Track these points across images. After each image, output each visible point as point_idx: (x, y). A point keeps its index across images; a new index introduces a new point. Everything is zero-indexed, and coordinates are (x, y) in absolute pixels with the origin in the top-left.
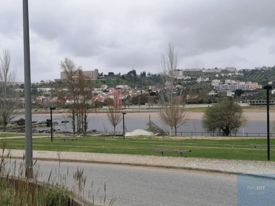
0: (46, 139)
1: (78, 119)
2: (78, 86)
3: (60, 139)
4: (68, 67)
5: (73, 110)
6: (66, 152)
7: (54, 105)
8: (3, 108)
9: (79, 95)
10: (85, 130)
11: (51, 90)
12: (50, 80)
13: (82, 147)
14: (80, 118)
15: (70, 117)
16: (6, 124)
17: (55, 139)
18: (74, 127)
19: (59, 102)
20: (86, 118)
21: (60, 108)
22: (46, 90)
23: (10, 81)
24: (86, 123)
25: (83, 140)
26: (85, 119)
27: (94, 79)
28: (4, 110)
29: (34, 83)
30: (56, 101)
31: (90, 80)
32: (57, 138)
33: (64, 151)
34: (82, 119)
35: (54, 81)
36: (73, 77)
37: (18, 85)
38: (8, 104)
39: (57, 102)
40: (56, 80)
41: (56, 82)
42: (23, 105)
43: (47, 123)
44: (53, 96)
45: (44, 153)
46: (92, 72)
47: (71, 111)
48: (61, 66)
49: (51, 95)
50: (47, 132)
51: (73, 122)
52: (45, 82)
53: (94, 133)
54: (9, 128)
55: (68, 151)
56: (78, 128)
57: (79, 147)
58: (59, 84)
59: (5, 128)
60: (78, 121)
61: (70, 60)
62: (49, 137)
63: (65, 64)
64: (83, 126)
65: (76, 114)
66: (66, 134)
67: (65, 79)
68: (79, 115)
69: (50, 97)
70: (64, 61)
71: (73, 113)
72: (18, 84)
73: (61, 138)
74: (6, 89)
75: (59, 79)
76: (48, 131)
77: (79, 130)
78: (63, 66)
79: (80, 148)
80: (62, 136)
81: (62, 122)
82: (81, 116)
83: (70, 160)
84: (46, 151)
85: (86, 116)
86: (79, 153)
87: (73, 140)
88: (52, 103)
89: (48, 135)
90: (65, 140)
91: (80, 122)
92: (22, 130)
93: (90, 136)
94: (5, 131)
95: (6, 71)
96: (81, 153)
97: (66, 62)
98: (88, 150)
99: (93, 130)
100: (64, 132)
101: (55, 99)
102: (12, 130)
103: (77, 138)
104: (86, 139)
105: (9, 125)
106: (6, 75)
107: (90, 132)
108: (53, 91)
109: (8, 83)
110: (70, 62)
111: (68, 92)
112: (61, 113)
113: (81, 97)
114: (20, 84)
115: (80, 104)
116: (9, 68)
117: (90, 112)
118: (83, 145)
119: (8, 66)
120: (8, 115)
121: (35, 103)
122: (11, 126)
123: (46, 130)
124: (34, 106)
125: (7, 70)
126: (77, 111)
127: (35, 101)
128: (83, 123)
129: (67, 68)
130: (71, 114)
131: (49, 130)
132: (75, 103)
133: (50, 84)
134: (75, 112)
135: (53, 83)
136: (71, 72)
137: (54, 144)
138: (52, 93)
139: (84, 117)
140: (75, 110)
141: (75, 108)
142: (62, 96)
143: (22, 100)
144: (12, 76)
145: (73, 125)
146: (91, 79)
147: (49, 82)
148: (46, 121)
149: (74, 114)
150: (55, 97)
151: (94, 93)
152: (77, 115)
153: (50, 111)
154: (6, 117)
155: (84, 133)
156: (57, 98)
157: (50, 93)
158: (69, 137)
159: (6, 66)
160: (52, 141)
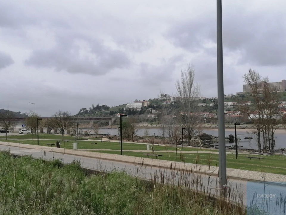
0: (230, 155)
1: (264, 135)
2: (263, 99)
3: (245, 157)
4: (253, 79)
5: (258, 126)
6: (254, 172)
7: (237, 120)
8: (188, 122)
9: (264, 109)
10: (273, 149)
11: (233, 104)
12: (232, 94)
13: (272, 167)
14: (266, 135)
15: (254, 133)
16: (190, 138)
17: (240, 157)
18: (260, 144)
19: (242, 116)
20: (274, 135)
21: (242, 123)
22: (228, 104)
23: (194, 97)
24: (273, 141)
25: (271, 159)
26: (272, 136)
27: (282, 91)
28: (188, 125)
29: (216, 97)
30: (238, 116)
31: (276, 92)
32: (242, 156)
33: (252, 170)
34: (269, 135)
35: (236, 95)
36: (258, 90)
37: (200, 100)
38: (192, 119)
39: (240, 117)
40: (238, 94)
41: (239, 96)
42: (205, 120)
43: (229, 139)
44: (235, 111)
45: (232, 170)
46: (278, 83)
47: (256, 127)
48: (244, 79)
49: (234, 110)
50: (229, 149)
51: (258, 139)
52: (227, 96)
53: (283, 152)
54: (193, 142)
55: (256, 171)
56: (264, 146)
57: (268, 167)
58: (241, 98)
59: (189, 143)
60: (264, 139)
61: (255, 71)
62: (232, 154)
63: (249, 77)
64: (269, 143)
65: (261, 130)
66: (251, 151)
67: (248, 92)
68: (264, 131)
69: (233, 112)
70: (248, 73)
71: (259, 129)
72: (201, 98)
73: (247, 156)
74: (190, 104)
75: (241, 93)
76: (230, 147)
77: (265, 147)
78: (247, 78)
79: (270, 168)
80: (247, 154)
81: (245, 138)
82: (267, 132)
83: (260, 181)
84: (233, 169)
85: (273, 133)
86: (269, 174)
87: (260, 159)
88: (234, 118)
89: (232, 152)
90: (250, 158)
91: (266, 139)
92: (204, 145)
93: (278, 155)
94: (189, 146)
95: (190, 87)
96: (272, 174)
97: (250, 74)
98: (278, 171)
99: (282, 149)
100: (248, 149)
101: (238, 114)
102: (196, 145)
103: (264, 157)
104: (275, 159)
105: (193, 139)
106: (190, 91)
107: (278, 151)
108: (235, 105)
109: (192, 98)
110: (255, 74)
111: (251, 106)
112: (244, 128)
113: (267, 111)
114: (202, 99)
115: (266, 120)
116: (193, 83)
117: (278, 128)
118: (272, 165)
119: (192, 82)
120: (192, 130)
121: (216, 118)
122: (195, 141)
123: (228, 146)
124: (216, 121)
125: (191, 85)
126: (263, 127)
127: (217, 116)
128: (269, 140)
129: (251, 81)
130: (256, 130)
131: (232, 146)
132: (260, 118)
133: (232, 98)
134: (261, 128)
135: (235, 97)
136: (256, 84)
137: (239, 161)
138: (234, 107)
139: (271, 133)
140: (261, 126)
141: (260, 123)
142: (245, 110)
143: (204, 115)
144: (196, 91)
145: (258, 142)
146: (278, 91)
147: (230, 96)
148: (228, 137)
149: (259, 131)
150: (237, 112)
151: (281, 106)
152: (263, 131)
153: (234, 126)
154: (191, 131)
155: (270, 152)
156: (239, 112)
157: (232, 107)
158: (254, 155)
159: (190, 82)
160: (237, 158)
